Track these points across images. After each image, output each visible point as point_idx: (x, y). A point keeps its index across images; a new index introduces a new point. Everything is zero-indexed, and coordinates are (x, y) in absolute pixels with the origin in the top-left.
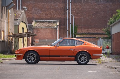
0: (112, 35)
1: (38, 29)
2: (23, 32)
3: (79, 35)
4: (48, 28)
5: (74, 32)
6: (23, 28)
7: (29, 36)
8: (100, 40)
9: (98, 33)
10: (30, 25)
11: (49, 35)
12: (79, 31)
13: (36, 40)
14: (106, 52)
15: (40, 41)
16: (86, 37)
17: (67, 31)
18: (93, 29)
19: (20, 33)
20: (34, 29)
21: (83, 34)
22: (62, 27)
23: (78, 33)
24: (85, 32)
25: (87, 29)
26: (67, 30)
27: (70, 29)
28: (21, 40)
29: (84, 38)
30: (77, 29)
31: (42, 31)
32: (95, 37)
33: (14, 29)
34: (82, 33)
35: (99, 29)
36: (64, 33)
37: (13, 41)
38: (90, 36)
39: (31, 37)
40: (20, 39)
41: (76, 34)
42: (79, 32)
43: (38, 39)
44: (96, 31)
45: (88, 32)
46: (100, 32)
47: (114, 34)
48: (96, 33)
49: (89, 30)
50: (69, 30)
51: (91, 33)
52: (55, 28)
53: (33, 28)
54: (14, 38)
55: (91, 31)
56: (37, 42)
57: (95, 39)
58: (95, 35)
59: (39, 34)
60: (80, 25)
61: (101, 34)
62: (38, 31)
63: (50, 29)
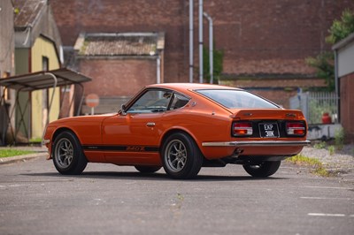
0: (339, 79)
1: (95, 62)
2: (45, 70)
3: (228, 82)
4: (128, 59)
5: (214, 71)
6: (45, 60)
7: (64, 83)
8: (299, 98)
9: (291, 74)
11: (133, 84)
12: (228, 68)
13: (91, 98)
14: (324, 136)
15: (101, 103)
16: (253, 88)
17: (191, 69)
18: (274, 61)
19: (34, 71)
20: (82, 63)
21: (243, 76)
22: (175, 54)
23: (227, 74)
24: (249, 72)
25: (254, 62)
26: (191, 63)
27: (198, 62)
28: (38, 96)
30: (222, 62)
31: (109, 68)
32: (281, 86)
33: (13, 61)
34: (237, 73)
35: (294, 61)
36: (179, 75)
38: (264, 84)
39: (71, 90)
40: (34, 93)
41: (218, 77)
42: (229, 72)
43: (94, 95)
44: (285, 65)
45: (258, 71)
46: (297, 71)
47: (346, 76)
48: (284, 74)
49: (262, 63)
50: (196, 65)
51: (266, 74)
52: (150, 60)
53: (79, 60)
54: (13, 92)
55: (268, 66)
56: (92, 105)
57: (282, 92)
58: (280, 81)
59: (99, 77)
60: (231, 50)
61: (300, 77)
62: (97, 70)
63: (134, 61)
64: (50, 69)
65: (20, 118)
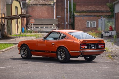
0: (115, 14)
1: (33, 7)
2: (16, 14)
3: (78, 14)
4: (44, 6)
5: (73, 10)
6: (16, 7)
7: (24, 17)
8: (102, 20)
9: (99, 11)
10: (24, 2)
11: (46, 14)
12: (78, 9)
13: (32, 20)
14: (110, 35)
15: (35, 21)
16: (86, 16)
17: (65, 9)
18: (93, 6)
19: (13, 15)
20: (29, 7)
21: (83, 12)
22: (60, 4)
23: (77, 11)
24: (85, 10)
25: (86, 7)
26: (65, 7)
27: (68, 6)
29: (83, 17)
30: (76, 7)
31: (38, 9)
32: (96, 15)
33: (6, 9)
34: (81, 10)
35: (100, 6)
36: (61, 11)
37: (6, 23)
38: (90, 14)
39: (25, 19)
41: (74, 12)
42: (78, 10)
44: (97, 8)
45: (88, 10)
46: (101, 10)
47: (117, 13)
48: (97, 11)
49: (89, 7)
50: (67, 8)
51: (91, 11)
52: (52, 6)
53: (27, 6)
54: (6, 20)
55: (91, 8)
56: (32, 22)
57: (96, 17)
58: (95, 13)
59: (34, 12)
60: (79, 2)
61: (102, 12)
62: (34, 10)
63: (46, 7)
64: (18, 14)
65: (8, 29)
